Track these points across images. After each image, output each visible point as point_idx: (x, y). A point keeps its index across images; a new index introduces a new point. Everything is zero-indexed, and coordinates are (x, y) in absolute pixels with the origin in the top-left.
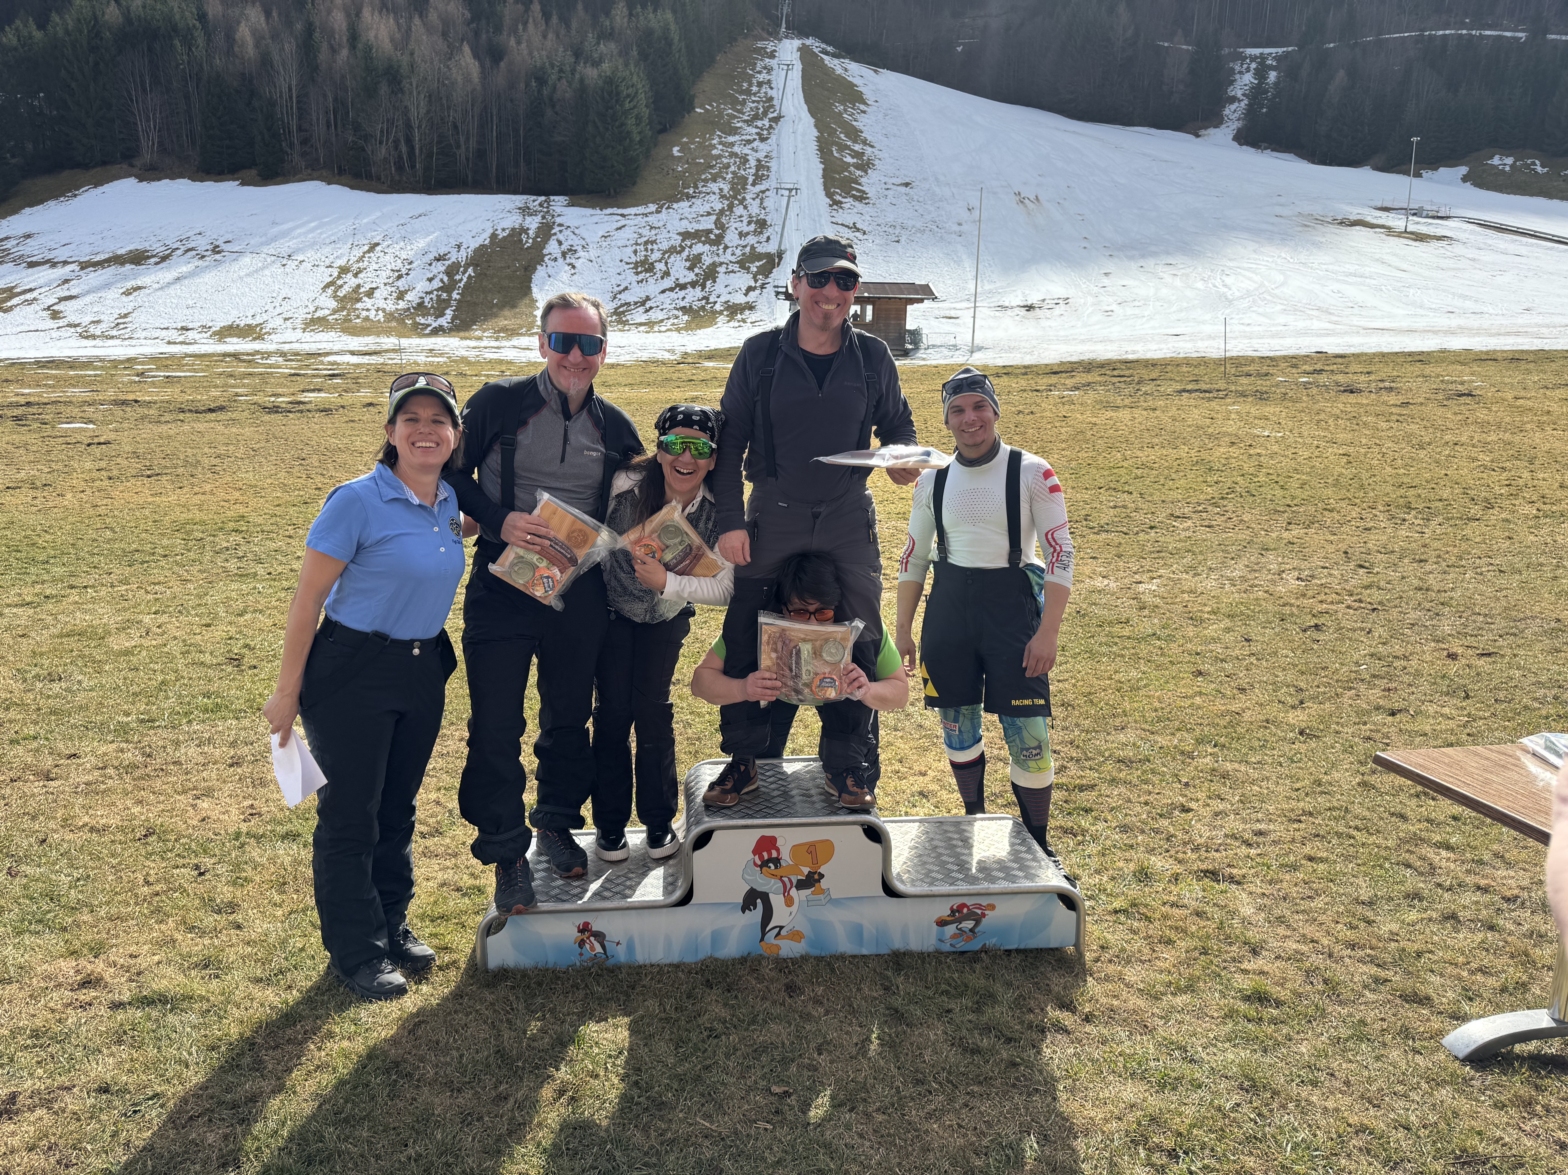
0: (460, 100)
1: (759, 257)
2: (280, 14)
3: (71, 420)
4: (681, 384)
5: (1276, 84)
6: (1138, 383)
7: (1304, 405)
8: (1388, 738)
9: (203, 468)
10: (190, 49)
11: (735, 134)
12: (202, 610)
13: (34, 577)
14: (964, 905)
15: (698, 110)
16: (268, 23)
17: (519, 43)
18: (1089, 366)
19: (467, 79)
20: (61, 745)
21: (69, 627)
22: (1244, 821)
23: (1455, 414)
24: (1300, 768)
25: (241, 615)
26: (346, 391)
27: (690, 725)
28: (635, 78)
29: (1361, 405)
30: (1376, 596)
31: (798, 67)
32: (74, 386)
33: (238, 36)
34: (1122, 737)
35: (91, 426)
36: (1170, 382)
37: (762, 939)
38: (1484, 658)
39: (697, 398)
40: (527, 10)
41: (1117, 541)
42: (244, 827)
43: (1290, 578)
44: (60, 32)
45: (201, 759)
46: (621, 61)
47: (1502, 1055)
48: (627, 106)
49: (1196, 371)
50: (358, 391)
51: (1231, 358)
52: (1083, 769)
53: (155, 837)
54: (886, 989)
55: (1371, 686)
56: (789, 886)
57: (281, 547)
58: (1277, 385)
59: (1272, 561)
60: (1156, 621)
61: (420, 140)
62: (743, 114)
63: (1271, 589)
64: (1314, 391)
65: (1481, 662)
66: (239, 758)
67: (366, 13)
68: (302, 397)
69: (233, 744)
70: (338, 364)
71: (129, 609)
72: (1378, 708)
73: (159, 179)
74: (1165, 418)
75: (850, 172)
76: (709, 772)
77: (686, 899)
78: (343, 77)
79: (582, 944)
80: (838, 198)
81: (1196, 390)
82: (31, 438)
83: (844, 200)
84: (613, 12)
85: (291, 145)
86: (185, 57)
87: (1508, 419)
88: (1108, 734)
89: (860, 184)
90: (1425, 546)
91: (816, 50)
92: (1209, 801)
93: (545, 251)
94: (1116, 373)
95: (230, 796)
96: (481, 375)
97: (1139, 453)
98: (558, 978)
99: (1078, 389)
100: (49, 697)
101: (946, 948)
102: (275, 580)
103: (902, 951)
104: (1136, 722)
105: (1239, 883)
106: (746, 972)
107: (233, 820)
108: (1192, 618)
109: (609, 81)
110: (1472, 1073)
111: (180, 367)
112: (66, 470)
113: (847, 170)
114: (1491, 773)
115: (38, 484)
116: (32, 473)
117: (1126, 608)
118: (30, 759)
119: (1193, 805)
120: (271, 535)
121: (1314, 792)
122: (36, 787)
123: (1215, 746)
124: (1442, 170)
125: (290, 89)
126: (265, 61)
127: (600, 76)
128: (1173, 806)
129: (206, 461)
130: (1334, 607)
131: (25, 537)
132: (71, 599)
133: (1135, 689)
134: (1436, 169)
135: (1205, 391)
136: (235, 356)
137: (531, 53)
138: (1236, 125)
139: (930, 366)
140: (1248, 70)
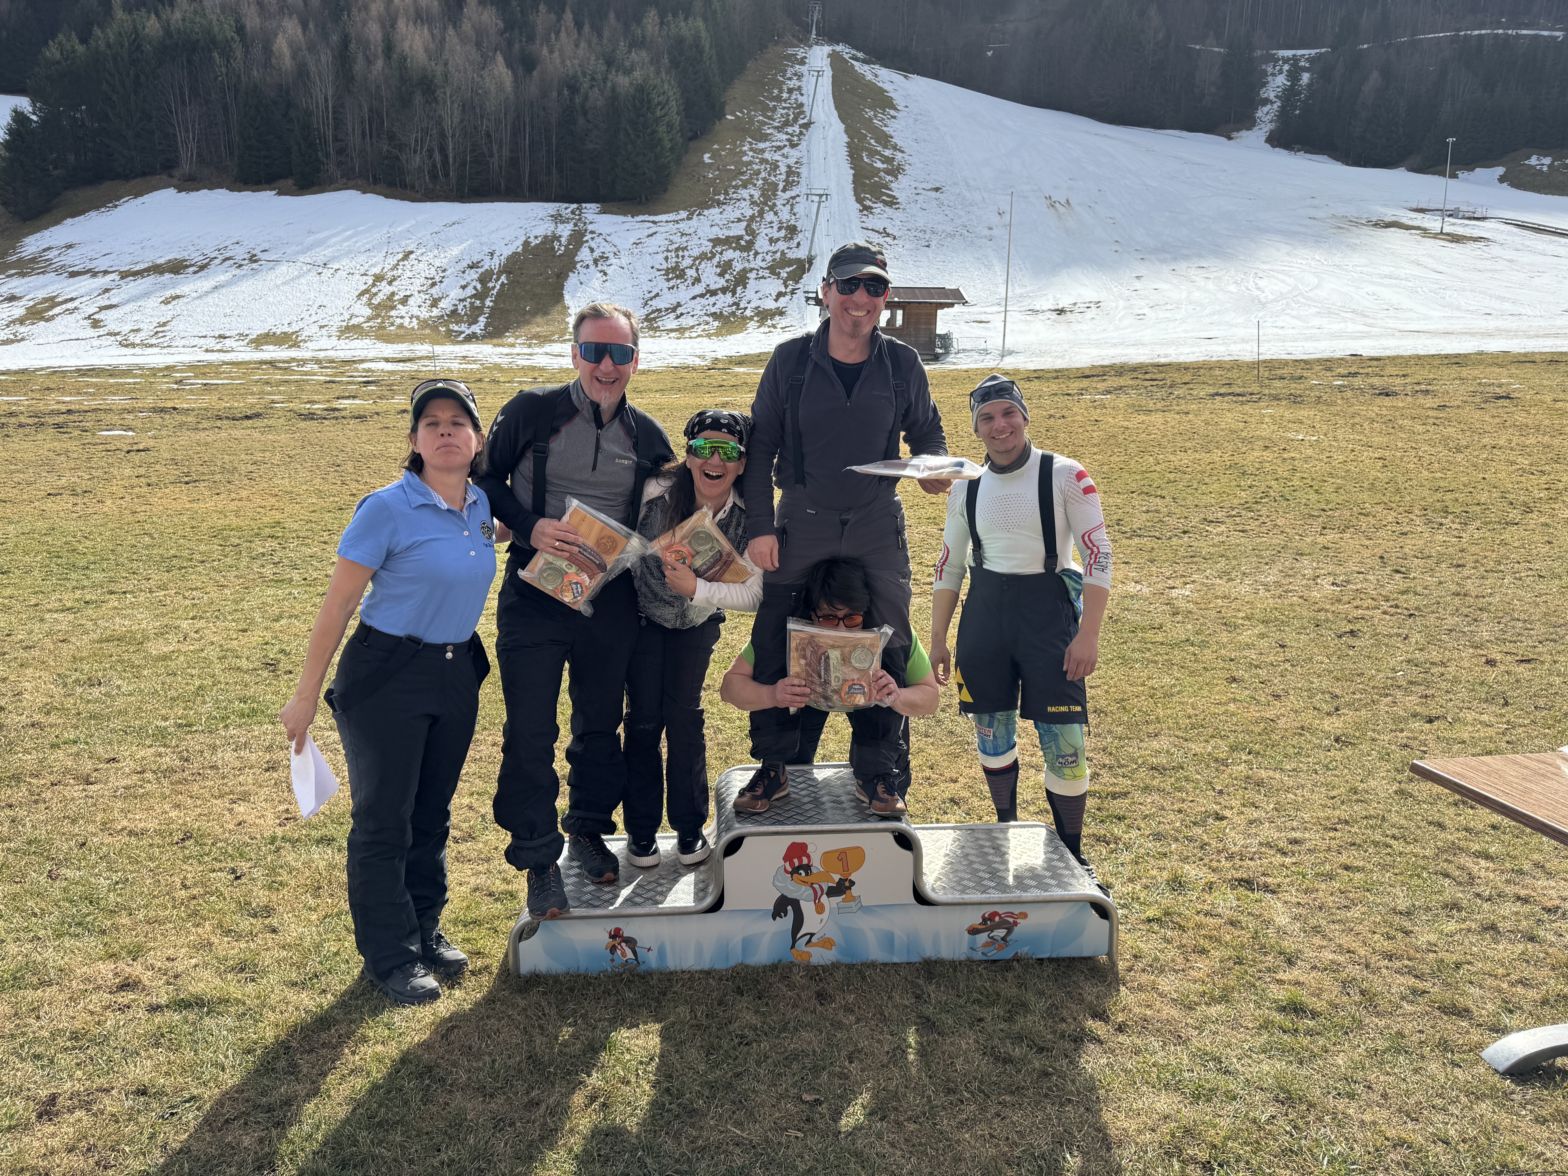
0: (493, 109)
1: (790, 262)
2: (316, 26)
3: (111, 427)
4: (711, 390)
5: (1309, 85)
6: (1171, 387)
7: (1339, 408)
8: (1426, 746)
9: (240, 474)
10: (228, 61)
11: (766, 140)
12: (238, 615)
13: (74, 583)
14: (995, 914)
15: (729, 117)
16: (304, 35)
17: (551, 52)
18: (1120, 370)
19: (500, 88)
20: (100, 750)
21: (109, 632)
22: (1279, 829)
23: (1493, 417)
24: (1337, 776)
25: (277, 620)
26: (380, 398)
27: (720, 731)
28: (666, 86)
29: (1397, 408)
30: (1413, 601)
31: (828, 73)
32: (114, 394)
33: (275, 48)
34: (1155, 744)
35: (130, 433)
36: (1202, 386)
37: (793, 946)
38: (1523, 665)
39: (727, 403)
40: (559, 19)
41: (1149, 545)
42: (279, 832)
43: (1325, 583)
44: (102, 46)
45: (237, 764)
46: (652, 69)
47: (1543, 1069)
48: (658, 114)
49: (1229, 375)
50: (393, 398)
51: (1265, 362)
52: (1116, 776)
53: (192, 841)
54: (918, 997)
55: (1408, 692)
56: (819, 893)
57: (316, 553)
58: (1311, 389)
59: (1307, 566)
60: (1190, 626)
61: (454, 149)
62: (774, 120)
63: (1306, 594)
64: (1349, 394)
65: (1521, 668)
66: (275, 762)
67: (401, 24)
68: (337, 404)
69: (269, 749)
70: (373, 371)
71: (167, 614)
72: (1415, 715)
73: (198, 190)
74: (1198, 422)
75: (880, 178)
76: (739, 778)
77: (717, 906)
78: (378, 87)
79: (613, 949)
80: (868, 203)
81: (1229, 394)
82: (72, 445)
83: (874, 205)
84: (645, 21)
85: (327, 156)
86: (224, 70)
87: (1547, 422)
88: (1142, 741)
89: (890, 189)
90: (1462, 551)
91: (846, 57)
92: (1244, 809)
93: (577, 259)
94: (1148, 376)
95: (266, 800)
96: (514, 382)
97: (1172, 458)
98: (590, 984)
99: (1109, 392)
100: (89, 701)
101: (978, 956)
102: (310, 585)
103: (934, 959)
104: (1169, 728)
105: (1273, 892)
106: (777, 979)
107: (269, 825)
108: (1225, 624)
109: (640, 89)
110: (1513, 1086)
111: (218, 375)
112: (106, 477)
113: (877, 176)
114: (1531, 782)
115: (79, 491)
116: (73, 480)
117: (1160, 613)
118: (70, 763)
119: (1227, 813)
120: (307, 541)
121: (1350, 800)
122: (76, 791)
123: (1249, 753)
124: (1478, 170)
125: (326, 100)
126: (302, 72)
127: (631, 83)
128: (1207, 814)
129: (243, 468)
130: (1370, 613)
131: (66, 543)
132: (111, 605)
133: (1168, 695)
134: (1472, 170)
135: (1239, 395)
136: (272, 363)
137: (563, 62)
138: (1269, 127)
139: (960, 370)
140: (1281, 72)
